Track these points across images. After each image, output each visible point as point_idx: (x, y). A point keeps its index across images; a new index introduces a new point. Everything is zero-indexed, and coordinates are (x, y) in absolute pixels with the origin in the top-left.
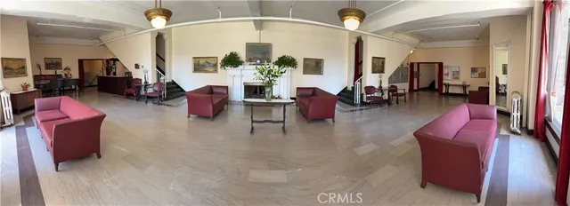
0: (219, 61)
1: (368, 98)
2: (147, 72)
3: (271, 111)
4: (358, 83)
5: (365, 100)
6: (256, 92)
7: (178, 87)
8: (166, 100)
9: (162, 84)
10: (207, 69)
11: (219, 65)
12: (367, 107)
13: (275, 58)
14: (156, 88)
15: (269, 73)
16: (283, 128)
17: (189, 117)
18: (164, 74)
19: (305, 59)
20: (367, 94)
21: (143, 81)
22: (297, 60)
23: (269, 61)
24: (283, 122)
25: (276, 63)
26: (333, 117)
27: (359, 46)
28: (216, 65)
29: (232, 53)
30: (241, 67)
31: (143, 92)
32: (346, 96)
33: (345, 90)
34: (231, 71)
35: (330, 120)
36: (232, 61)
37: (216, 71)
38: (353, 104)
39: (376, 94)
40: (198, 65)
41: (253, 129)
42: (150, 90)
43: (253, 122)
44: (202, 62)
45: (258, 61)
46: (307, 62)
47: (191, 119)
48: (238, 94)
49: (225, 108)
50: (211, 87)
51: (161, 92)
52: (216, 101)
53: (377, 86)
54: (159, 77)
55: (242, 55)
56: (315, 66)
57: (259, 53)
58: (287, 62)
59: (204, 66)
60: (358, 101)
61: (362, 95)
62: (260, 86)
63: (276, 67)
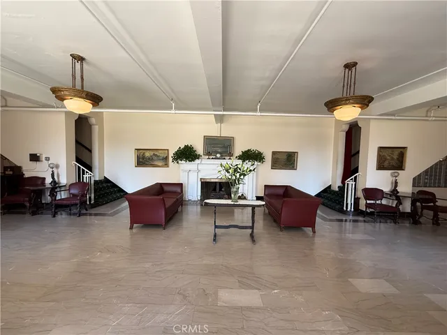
0: (171, 154)
1: (368, 206)
2: (57, 167)
3: (232, 213)
4: (350, 182)
5: (362, 207)
6: (215, 190)
7: (114, 186)
8: (93, 206)
9: (85, 184)
10: (156, 163)
11: (171, 159)
12: (367, 219)
13: (238, 152)
14: (74, 191)
15: (235, 170)
16: (252, 235)
17: (131, 228)
18: (90, 169)
19: (274, 153)
20: (366, 199)
21: (49, 180)
22: (264, 155)
23: (231, 155)
24: (252, 228)
25: (240, 158)
26: (312, 225)
27: (353, 134)
28: (166, 159)
29: (186, 147)
30: (197, 161)
31: (47, 198)
32: (331, 198)
33: (328, 190)
34: (185, 165)
35: (309, 230)
36: (187, 154)
37: (167, 165)
38: (341, 211)
39: (384, 202)
40: (144, 157)
41: (215, 236)
42: (62, 195)
43: (216, 227)
44: (148, 154)
45: (218, 155)
46: (277, 156)
47: (134, 230)
48: (193, 192)
49: (179, 210)
50: (161, 185)
51: (84, 195)
52: (169, 202)
53: (387, 188)
54: (80, 173)
55: (199, 149)
56: (286, 160)
57: (219, 147)
58: (252, 156)
59: (151, 159)
60: (350, 208)
61: (357, 200)
62: (220, 183)
63: (240, 162)
